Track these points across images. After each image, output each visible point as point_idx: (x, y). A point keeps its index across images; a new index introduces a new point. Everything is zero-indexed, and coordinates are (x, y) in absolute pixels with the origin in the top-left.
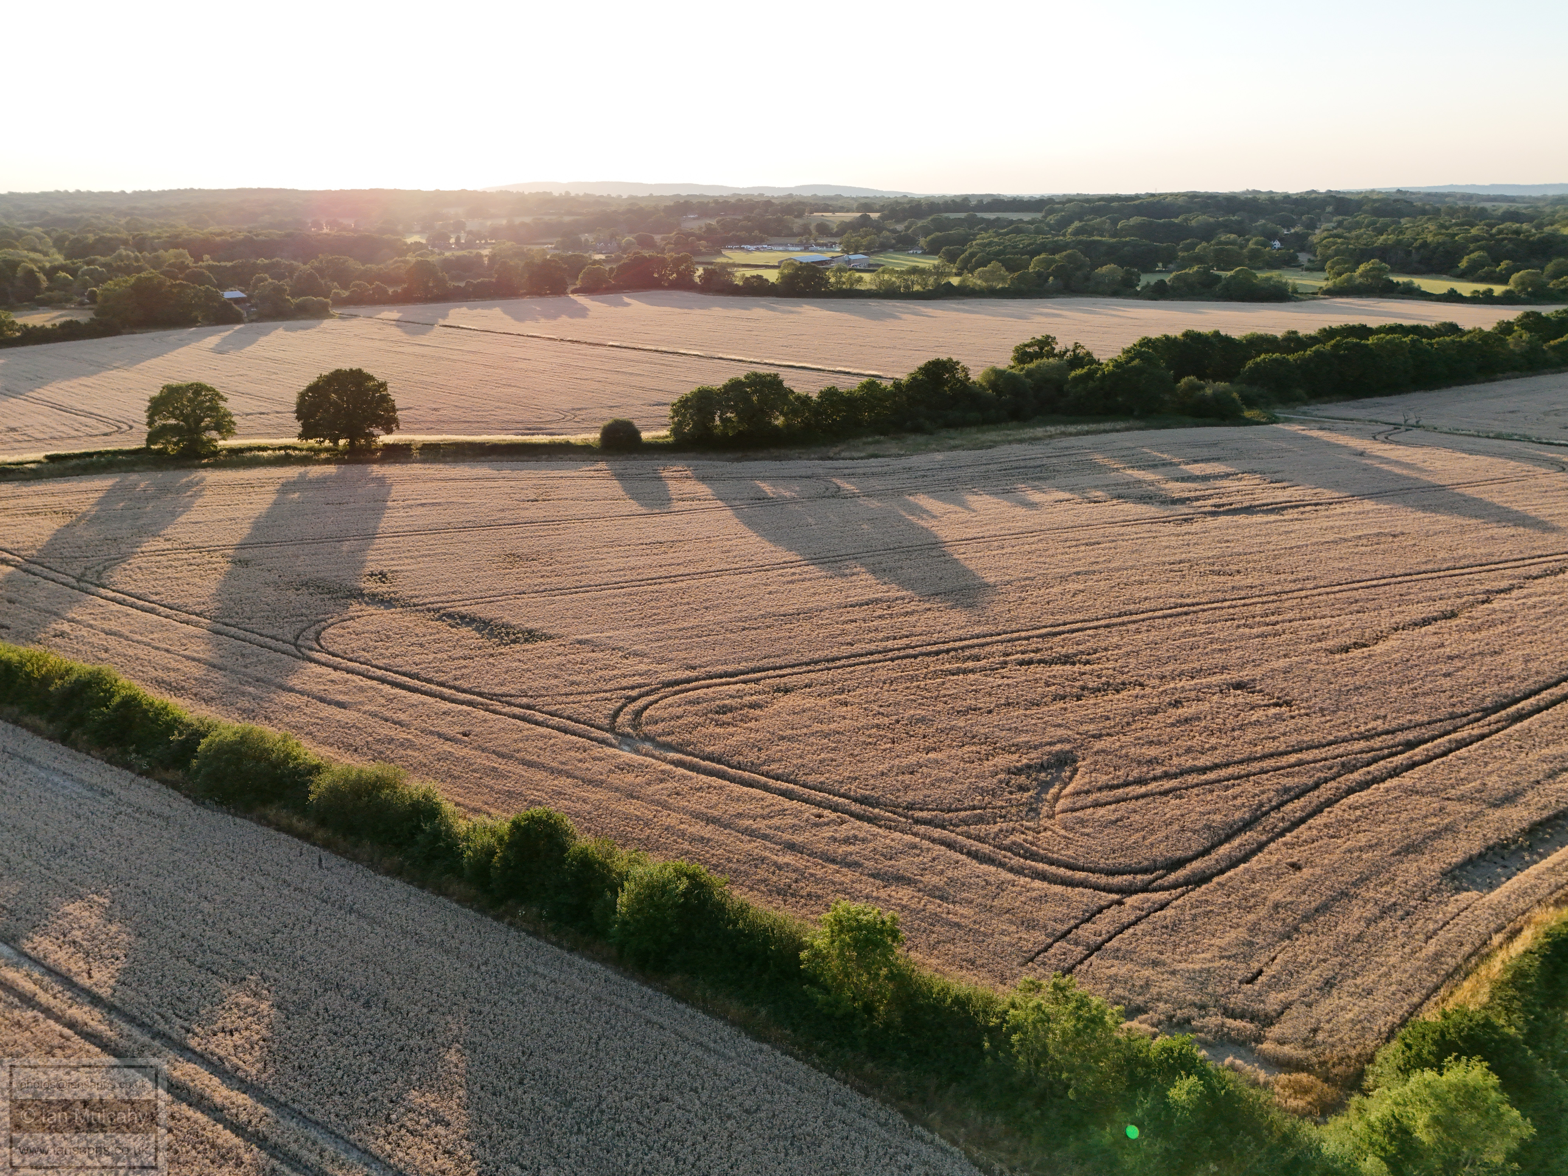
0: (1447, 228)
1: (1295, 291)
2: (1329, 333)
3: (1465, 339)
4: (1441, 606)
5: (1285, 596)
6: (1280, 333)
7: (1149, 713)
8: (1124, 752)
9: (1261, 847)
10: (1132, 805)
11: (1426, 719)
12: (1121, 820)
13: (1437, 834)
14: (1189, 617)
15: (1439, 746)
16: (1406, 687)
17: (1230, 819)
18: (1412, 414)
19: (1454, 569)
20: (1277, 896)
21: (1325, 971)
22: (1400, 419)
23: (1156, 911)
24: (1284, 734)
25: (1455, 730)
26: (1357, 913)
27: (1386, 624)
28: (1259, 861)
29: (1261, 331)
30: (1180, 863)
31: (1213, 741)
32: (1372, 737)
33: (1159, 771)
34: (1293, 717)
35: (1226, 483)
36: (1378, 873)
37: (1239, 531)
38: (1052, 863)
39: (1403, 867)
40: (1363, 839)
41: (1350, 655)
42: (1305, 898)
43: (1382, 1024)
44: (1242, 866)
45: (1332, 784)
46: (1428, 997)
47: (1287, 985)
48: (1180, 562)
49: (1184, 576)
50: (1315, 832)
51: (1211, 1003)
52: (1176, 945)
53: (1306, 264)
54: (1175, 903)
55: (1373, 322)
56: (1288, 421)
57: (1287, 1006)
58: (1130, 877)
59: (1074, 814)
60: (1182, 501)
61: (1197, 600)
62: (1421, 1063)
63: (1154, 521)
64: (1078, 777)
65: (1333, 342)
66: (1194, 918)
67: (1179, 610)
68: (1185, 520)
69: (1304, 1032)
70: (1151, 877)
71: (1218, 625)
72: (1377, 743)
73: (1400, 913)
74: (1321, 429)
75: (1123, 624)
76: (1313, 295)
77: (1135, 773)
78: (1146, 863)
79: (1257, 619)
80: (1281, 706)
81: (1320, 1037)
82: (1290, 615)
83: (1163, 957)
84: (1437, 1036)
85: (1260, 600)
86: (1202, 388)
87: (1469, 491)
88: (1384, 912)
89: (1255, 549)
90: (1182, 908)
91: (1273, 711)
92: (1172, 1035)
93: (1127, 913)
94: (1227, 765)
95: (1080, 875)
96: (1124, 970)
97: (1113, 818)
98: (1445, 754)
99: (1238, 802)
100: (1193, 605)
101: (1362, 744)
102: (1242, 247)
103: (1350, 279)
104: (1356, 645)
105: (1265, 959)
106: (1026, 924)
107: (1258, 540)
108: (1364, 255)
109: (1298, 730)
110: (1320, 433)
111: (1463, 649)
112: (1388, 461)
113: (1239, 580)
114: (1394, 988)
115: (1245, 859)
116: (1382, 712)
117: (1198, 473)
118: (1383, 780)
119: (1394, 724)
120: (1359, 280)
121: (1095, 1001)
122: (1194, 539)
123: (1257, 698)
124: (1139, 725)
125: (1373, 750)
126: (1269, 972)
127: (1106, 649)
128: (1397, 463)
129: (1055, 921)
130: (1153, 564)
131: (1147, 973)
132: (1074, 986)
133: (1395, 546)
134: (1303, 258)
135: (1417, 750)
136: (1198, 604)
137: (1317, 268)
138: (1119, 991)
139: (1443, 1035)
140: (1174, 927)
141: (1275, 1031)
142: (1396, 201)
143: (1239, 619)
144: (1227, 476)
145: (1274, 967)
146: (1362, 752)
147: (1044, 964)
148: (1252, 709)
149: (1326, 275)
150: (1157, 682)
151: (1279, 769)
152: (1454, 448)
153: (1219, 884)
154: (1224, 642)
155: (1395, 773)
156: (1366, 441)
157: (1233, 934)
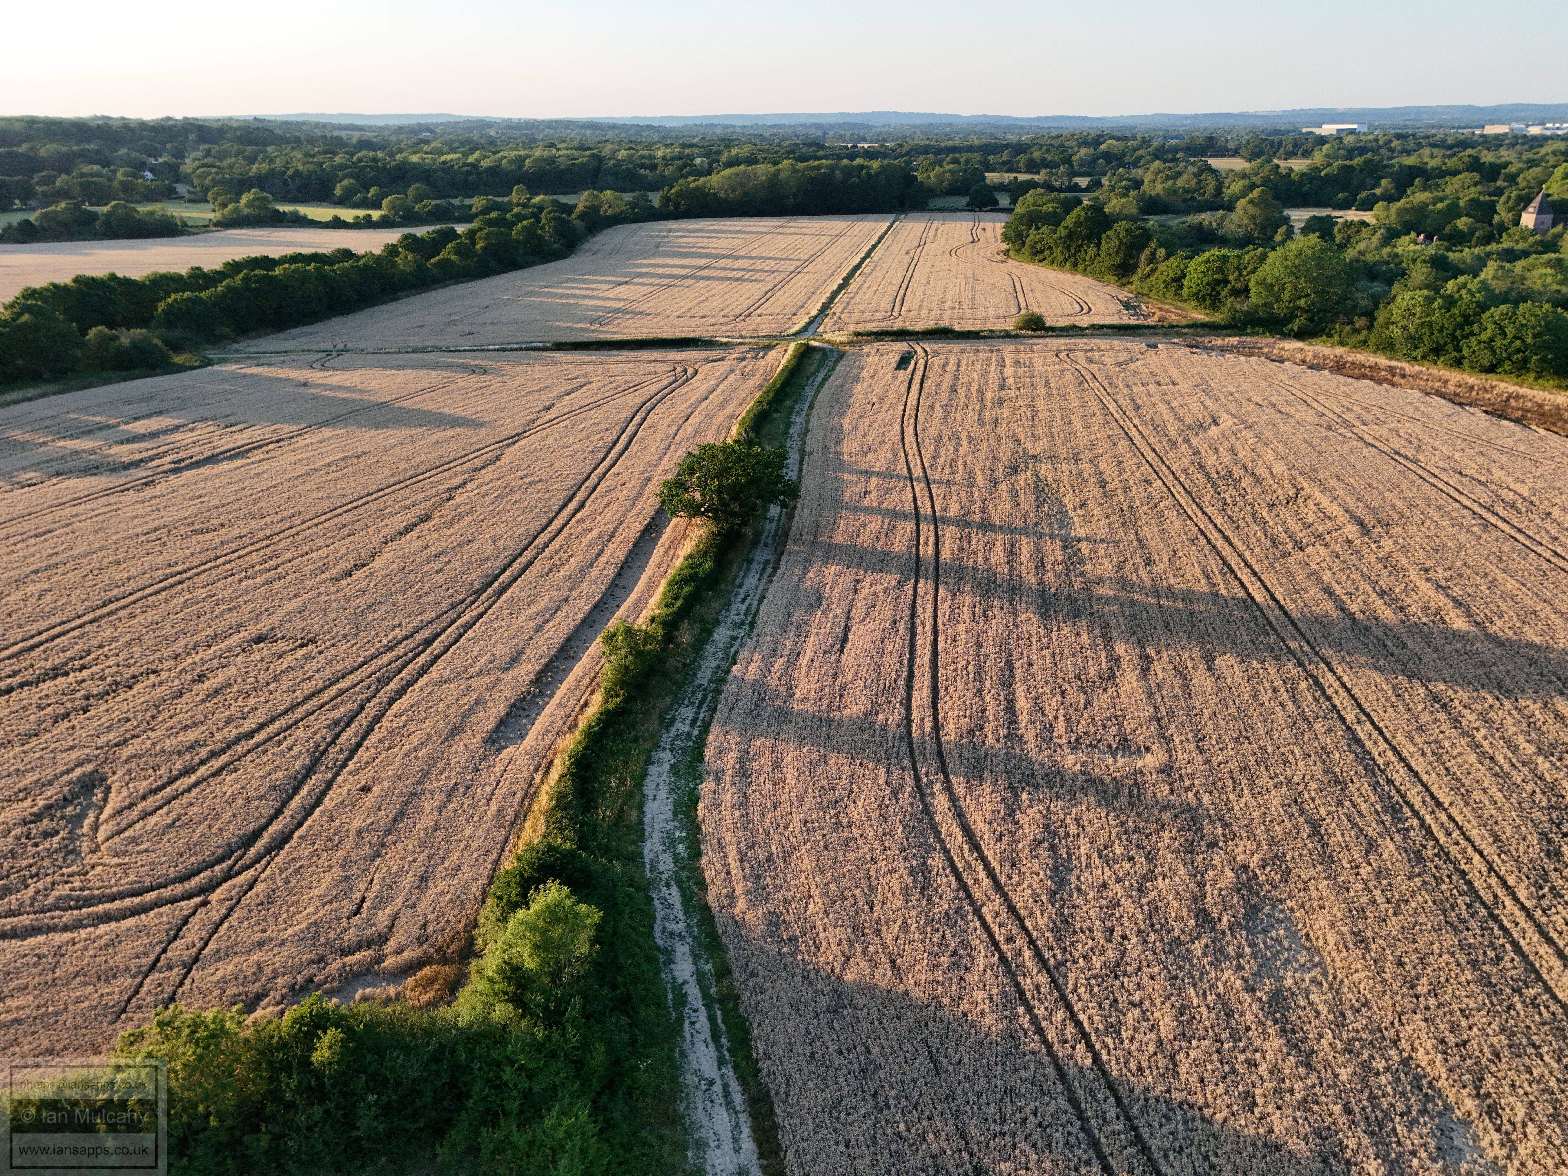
0: (313, 157)
1: (185, 225)
2: (234, 267)
3: (361, 263)
4: (416, 512)
5: (276, 539)
6: (184, 271)
7: (173, 698)
8: (158, 748)
9: (329, 785)
10: (185, 799)
11: (433, 615)
12: (179, 819)
13: (471, 711)
14: (185, 585)
15: (450, 635)
16: (410, 592)
17: (292, 771)
18: (338, 340)
19: (417, 476)
20: (357, 823)
21: (418, 869)
22: (330, 346)
23: (246, 893)
24: (318, 671)
25: (459, 617)
26: (428, 806)
27: (376, 540)
28: (332, 799)
29: (163, 270)
30: (256, 835)
31: (251, 702)
32: (395, 646)
33: (204, 753)
34: (321, 652)
35: (177, 436)
36: (435, 764)
37: (209, 483)
38: (112, 899)
39: (453, 750)
40: (414, 740)
41: (354, 577)
42: (382, 813)
43: (475, 890)
44: (317, 811)
45: (375, 701)
46: (503, 850)
47: (390, 899)
48: (155, 530)
49: (164, 544)
50: (373, 750)
51: (328, 952)
52: (276, 917)
53: (187, 196)
54: (263, 876)
55: (275, 253)
56: (221, 361)
57: (395, 917)
58: (208, 873)
59: (122, 836)
60: (137, 464)
61: (187, 565)
62: (514, 906)
63: (109, 492)
64: (112, 795)
65: (241, 276)
66: (287, 881)
67: (171, 580)
68: (146, 484)
69: (416, 931)
70: (230, 862)
71: (219, 584)
72: (400, 650)
73: (462, 790)
74: (258, 365)
75: (112, 613)
76: (206, 228)
77: (179, 765)
78: (220, 851)
79: (257, 568)
80: (306, 645)
81: (430, 928)
82: (288, 555)
83: (267, 934)
84: (518, 879)
85: (253, 548)
86: (115, 338)
87: (408, 404)
88: (449, 795)
89: (232, 498)
90: (272, 878)
91: (300, 653)
92: (298, 1003)
93: (216, 910)
94: (273, 720)
95: (149, 897)
96: (230, 968)
97: (169, 821)
98: (457, 640)
99: (295, 751)
100: (185, 571)
101: (389, 656)
102: (110, 180)
103: (236, 210)
104: (357, 567)
105: (363, 886)
106: (103, 977)
107: (232, 488)
108: (242, 185)
109: (329, 663)
110: (259, 370)
111: (444, 545)
112: (331, 388)
113: (224, 533)
114: (475, 855)
115: (318, 802)
116: (397, 621)
117: (143, 431)
118: (416, 681)
119: (410, 629)
120: (246, 211)
121: (209, 1015)
122: (163, 502)
123: (281, 646)
124: (167, 714)
125: (399, 657)
126: (370, 895)
127: (101, 646)
128: (340, 388)
129: (138, 957)
130: (125, 539)
131: (255, 958)
132: (181, 1012)
133: (362, 465)
134: (182, 189)
135: (435, 645)
136: (190, 569)
137: (199, 199)
138: (232, 990)
139: (522, 875)
140: (270, 899)
141: (392, 944)
142: (257, 129)
143: (239, 573)
144: (177, 428)
145: (374, 889)
146: (391, 663)
147: (140, 1007)
148: (280, 657)
149: (211, 206)
150: (172, 663)
151: (323, 705)
152: (386, 367)
153: (300, 837)
154: (231, 600)
155: (423, 671)
156: (305, 372)
157: (328, 877)
